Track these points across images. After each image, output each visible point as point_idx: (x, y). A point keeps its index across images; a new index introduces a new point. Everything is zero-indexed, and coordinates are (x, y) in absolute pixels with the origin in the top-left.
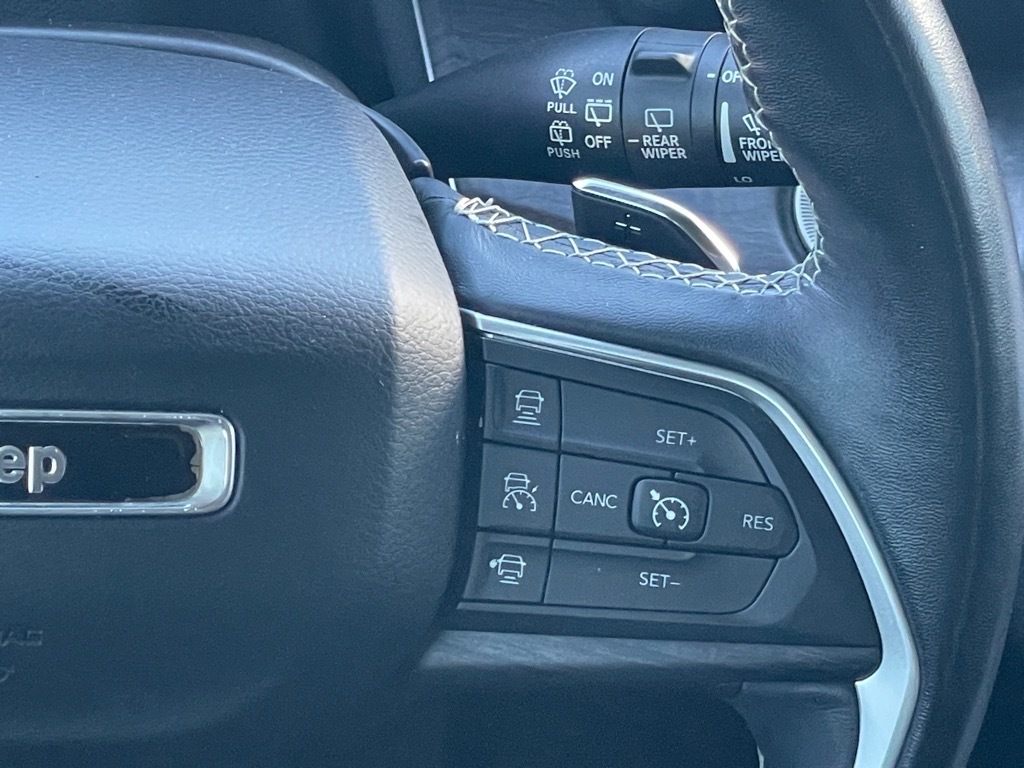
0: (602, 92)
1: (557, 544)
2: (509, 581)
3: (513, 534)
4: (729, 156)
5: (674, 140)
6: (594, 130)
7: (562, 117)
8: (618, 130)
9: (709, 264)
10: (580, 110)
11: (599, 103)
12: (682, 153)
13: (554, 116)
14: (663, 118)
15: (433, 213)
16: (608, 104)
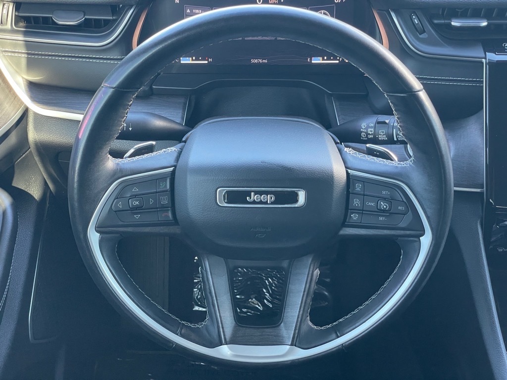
0: (371, 127)
1: (364, 212)
2: (355, 219)
3: (356, 210)
4: (395, 139)
5: (385, 136)
6: (370, 134)
7: (364, 132)
8: (374, 134)
9: (392, 160)
10: (367, 131)
11: (371, 130)
12: (386, 139)
13: (362, 132)
14: (383, 132)
15: (340, 150)
16: (372, 130)
